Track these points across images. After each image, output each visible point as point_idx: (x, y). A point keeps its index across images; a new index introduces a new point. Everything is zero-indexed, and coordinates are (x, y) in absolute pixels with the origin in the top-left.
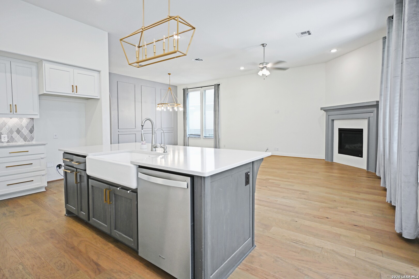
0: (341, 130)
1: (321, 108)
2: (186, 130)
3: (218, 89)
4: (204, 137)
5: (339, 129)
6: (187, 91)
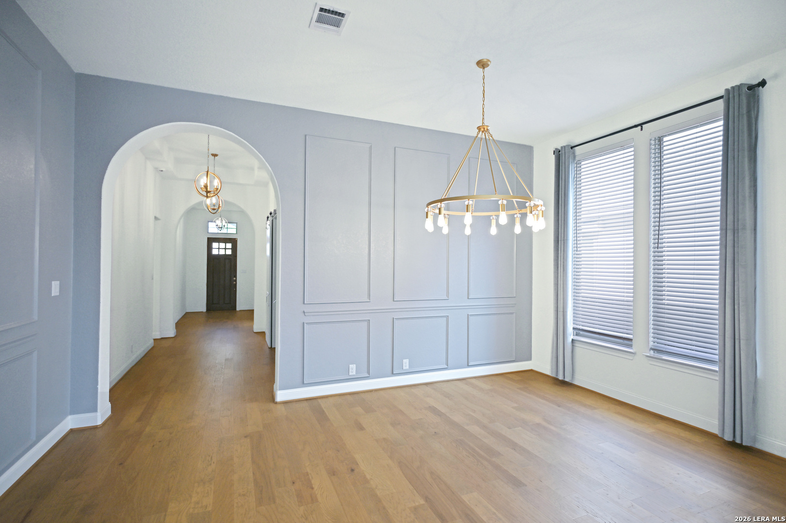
2: (564, 312)
3: (748, 112)
6: (569, 158)
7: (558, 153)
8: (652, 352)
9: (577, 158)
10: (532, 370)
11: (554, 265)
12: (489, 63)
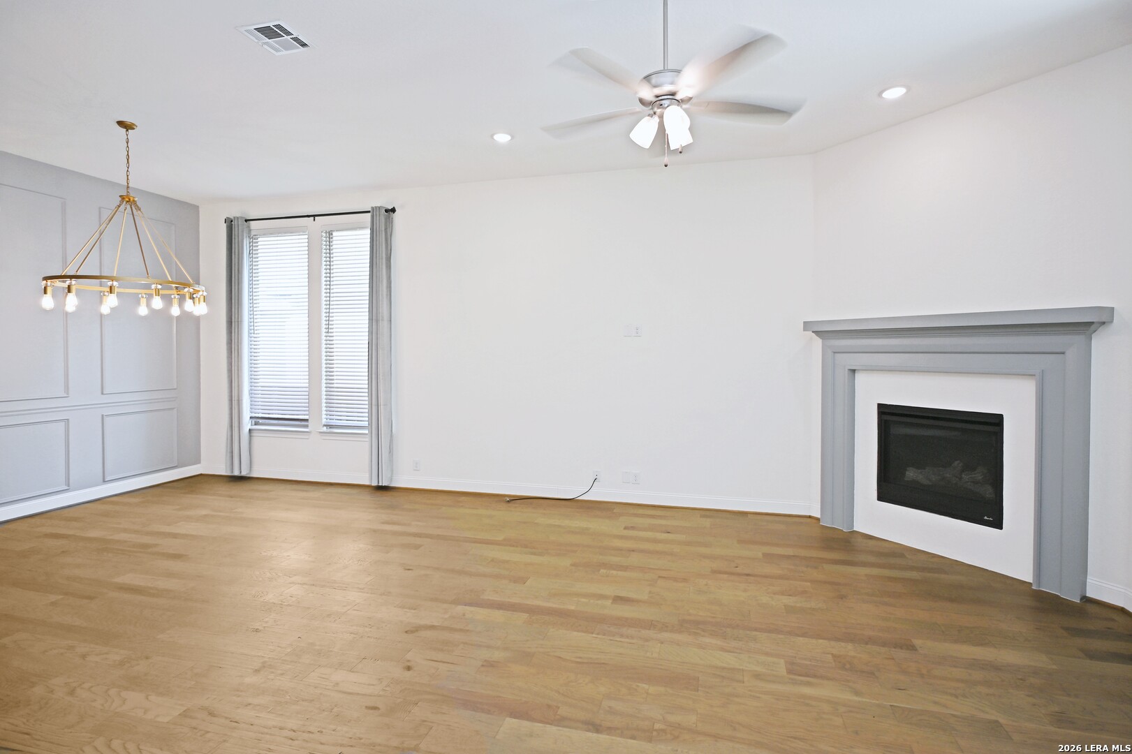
0: (887, 415)
1: (804, 322)
2: (239, 400)
3: (386, 229)
4: (325, 429)
5: (880, 406)
6: (243, 231)
7: (230, 223)
8: (325, 428)
9: (253, 233)
10: (201, 475)
11: (228, 349)
12: (135, 127)
